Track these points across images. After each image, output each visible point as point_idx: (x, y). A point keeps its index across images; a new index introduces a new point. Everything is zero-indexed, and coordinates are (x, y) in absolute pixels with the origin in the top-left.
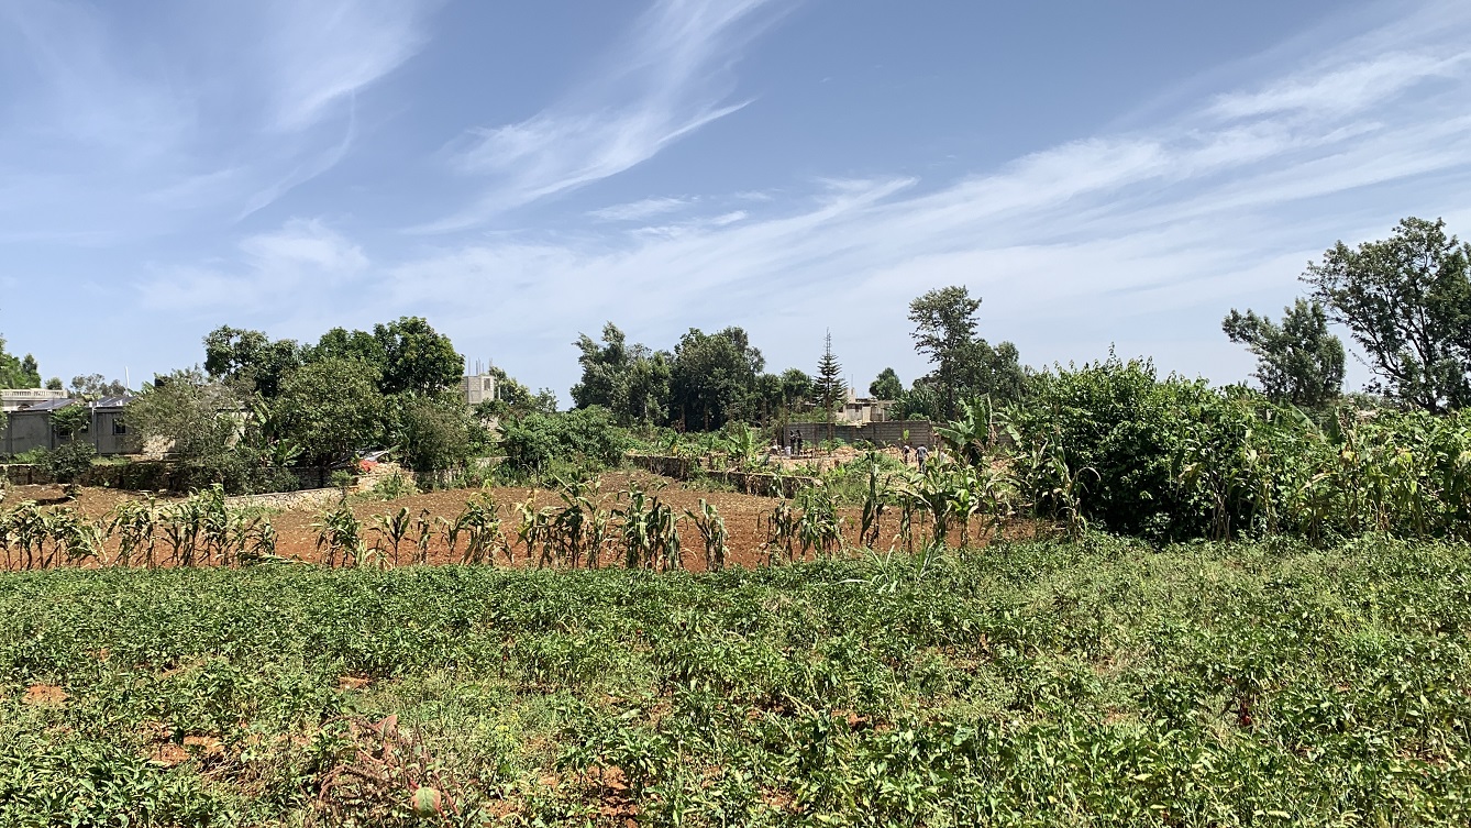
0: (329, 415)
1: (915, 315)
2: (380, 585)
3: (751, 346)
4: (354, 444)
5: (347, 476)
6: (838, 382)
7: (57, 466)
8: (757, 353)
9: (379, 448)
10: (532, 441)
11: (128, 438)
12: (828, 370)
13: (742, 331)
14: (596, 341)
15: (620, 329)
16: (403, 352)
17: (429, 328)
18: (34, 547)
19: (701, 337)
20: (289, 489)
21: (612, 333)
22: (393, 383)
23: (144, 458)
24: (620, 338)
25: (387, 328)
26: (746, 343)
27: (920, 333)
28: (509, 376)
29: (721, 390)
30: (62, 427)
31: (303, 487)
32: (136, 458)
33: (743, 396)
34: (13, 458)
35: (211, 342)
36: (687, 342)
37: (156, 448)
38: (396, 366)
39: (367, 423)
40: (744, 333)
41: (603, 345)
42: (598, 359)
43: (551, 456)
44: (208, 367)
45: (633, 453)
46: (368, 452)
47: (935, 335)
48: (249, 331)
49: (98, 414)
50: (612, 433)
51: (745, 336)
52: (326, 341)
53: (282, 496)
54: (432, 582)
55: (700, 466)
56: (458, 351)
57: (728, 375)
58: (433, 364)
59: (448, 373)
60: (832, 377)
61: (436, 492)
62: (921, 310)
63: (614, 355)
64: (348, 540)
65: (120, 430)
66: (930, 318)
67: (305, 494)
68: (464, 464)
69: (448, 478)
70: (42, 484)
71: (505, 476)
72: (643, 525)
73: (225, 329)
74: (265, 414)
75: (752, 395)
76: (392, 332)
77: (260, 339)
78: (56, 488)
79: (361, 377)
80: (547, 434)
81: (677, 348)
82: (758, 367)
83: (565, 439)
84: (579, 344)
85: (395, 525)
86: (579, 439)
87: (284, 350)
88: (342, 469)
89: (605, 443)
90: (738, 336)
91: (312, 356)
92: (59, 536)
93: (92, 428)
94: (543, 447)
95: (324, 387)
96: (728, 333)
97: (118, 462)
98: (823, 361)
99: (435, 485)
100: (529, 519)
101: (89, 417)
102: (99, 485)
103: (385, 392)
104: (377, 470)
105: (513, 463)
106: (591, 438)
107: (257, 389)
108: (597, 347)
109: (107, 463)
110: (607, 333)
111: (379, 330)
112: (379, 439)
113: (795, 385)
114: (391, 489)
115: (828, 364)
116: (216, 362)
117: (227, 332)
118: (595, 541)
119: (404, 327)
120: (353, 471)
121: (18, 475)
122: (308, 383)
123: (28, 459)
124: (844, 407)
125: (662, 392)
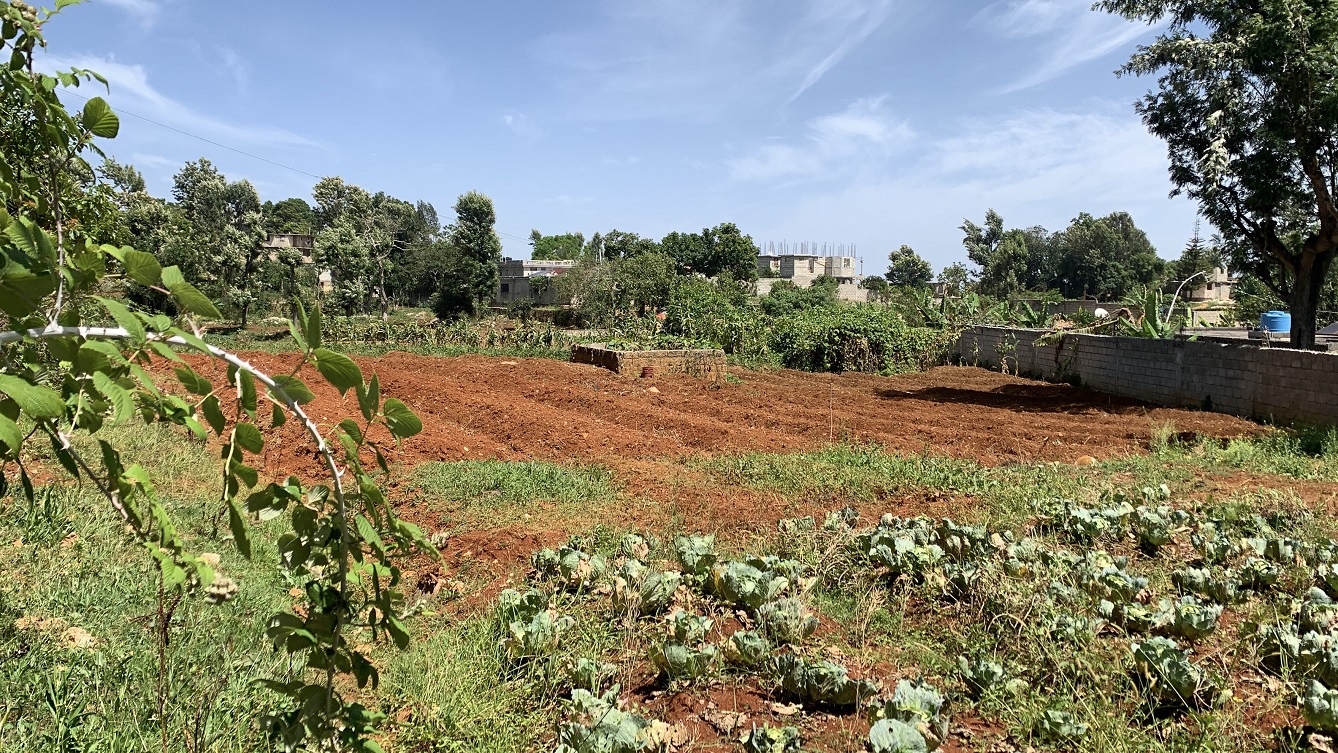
3: (1136, 229)
7: (514, 310)
8: (1142, 234)
11: (564, 295)
12: (1195, 251)
13: (1127, 215)
14: (979, 226)
15: (999, 214)
17: (737, 230)
19: (1088, 220)
21: (992, 217)
23: (569, 307)
24: (999, 223)
25: (711, 231)
26: (1132, 226)
29: (1097, 267)
32: (566, 307)
36: (1076, 224)
37: (576, 301)
40: (1129, 216)
41: (985, 230)
42: (979, 240)
48: (628, 233)
49: (550, 280)
51: (1131, 220)
56: (757, 244)
59: (743, 260)
63: (994, 235)
73: (615, 232)
76: (713, 234)
77: (633, 238)
84: (963, 228)
87: (645, 245)
90: (1124, 220)
91: (652, 249)
93: (548, 289)
95: (640, 270)
96: (1114, 217)
97: (556, 309)
98: (1191, 244)
108: (980, 230)
109: (551, 309)
110: (987, 218)
111: (705, 232)
115: (1195, 246)
116: (608, 251)
119: (722, 230)
124: (1213, 285)
125: (1020, 269)
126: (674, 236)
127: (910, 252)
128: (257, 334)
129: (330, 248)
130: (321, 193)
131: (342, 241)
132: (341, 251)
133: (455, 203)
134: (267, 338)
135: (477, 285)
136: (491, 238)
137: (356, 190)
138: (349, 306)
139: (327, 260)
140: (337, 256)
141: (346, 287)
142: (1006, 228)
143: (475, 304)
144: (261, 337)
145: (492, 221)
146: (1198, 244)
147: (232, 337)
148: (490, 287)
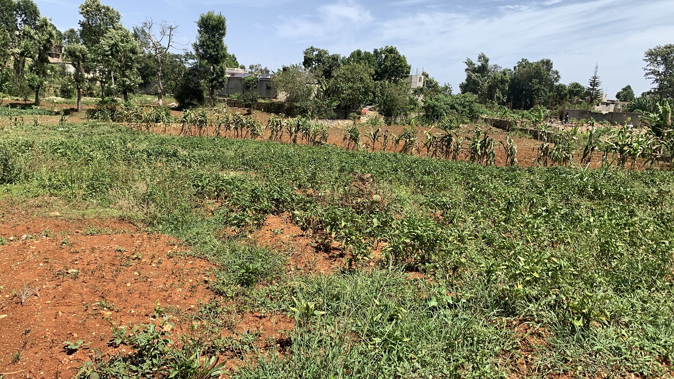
0: (350, 88)
1: (647, 58)
2: (366, 156)
3: (554, 69)
4: (360, 102)
5: (356, 115)
6: (598, 90)
7: (245, 101)
8: (557, 73)
9: (370, 105)
10: (437, 107)
11: (272, 92)
12: (594, 83)
13: (550, 61)
14: (474, 62)
15: (487, 56)
16: (385, 62)
17: (397, 52)
18: (239, 130)
19: (527, 63)
20: (332, 118)
21: (483, 58)
22: (379, 76)
23: (277, 101)
24: (487, 61)
25: (379, 51)
26: (552, 67)
27: (649, 68)
28: (430, 77)
29: (535, 90)
30: (247, 85)
31: (338, 118)
32: (274, 100)
33: (546, 94)
34: (229, 96)
35: (306, 53)
36: (520, 64)
37: (282, 97)
38: (381, 68)
39: (366, 93)
40: (551, 62)
41: (478, 64)
42: (474, 71)
43: (445, 115)
44: (304, 64)
45: (485, 116)
46: (365, 106)
47: (657, 69)
48: (321, 49)
49: (261, 81)
50: (476, 106)
51: (552, 64)
52: (352, 55)
53: (330, 121)
54: (386, 157)
55: (516, 125)
56: (409, 63)
57: (540, 83)
58: (397, 68)
59: (403, 73)
60: (595, 87)
61: (393, 126)
62: (650, 55)
63: (483, 70)
64: (355, 139)
65: (269, 88)
66: (656, 60)
67: (339, 121)
68: (406, 115)
69: (398, 120)
70: (239, 107)
71: (423, 122)
72: (479, 145)
73: (312, 48)
74: (325, 86)
75: (551, 94)
76: (381, 53)
77: (325, 53)
78: (244, 109)
79: (366, 72)
80: (445, 104)
81: (515, 68)
82: (556, 80)
83: (453, 107)
84: (466, 63)
85: (374, 135)
86: (459, 108)
87: (335, 58)
88: (354, 112)
89: (471, 111)
90: (548, 64)
91: (346, 62)
92: (248, 127)
93: (258, 87)
94: (442, 110)
95: (350, 76)
96: (542, 62)
97: (267, 101)
98: (592, 79)
99: (393, 122)
100: (429, 138)
101: (257, 82)
102: (260, 110)
103: (375, 80)
104: (369, 114)
105: (427, 116)
106: (464, 107)
107: (323, 75)
108: (474, 65)
109: (263, 101)
110: (480, 58)
111: (376, 51)
112: (370, 101)
113: (576, 91)
114: (374, 123)
115: (595, 81)
116: (307, 62)
117: (313, 49)
118: (456, 150)
119: (387, 51)
120: (359, 113)
121: (230, 103)
122: (344, 74)
123: (234, 97)
124: (600, 104)
125: (504, 89)
126: (359, 53)
127: (427, 76)
128: (47, 109)
129: (113, 45)
130: (87, 11)
131: (122, 41)
132: (121, 48)
133: (198, 19)
134: (58, 113)
135: (211, 81)
136: (222, 46)
137: (108, 9)
138: (126, 90)
139: (112, 54)
140: (117, 52)
141: (127, 76)
142: (491, 64)
143: (206, 95)
144: (52, 112)
145: (223, 34)
146: (596, 80)
147: (29, 111)
148: (220, 82)
